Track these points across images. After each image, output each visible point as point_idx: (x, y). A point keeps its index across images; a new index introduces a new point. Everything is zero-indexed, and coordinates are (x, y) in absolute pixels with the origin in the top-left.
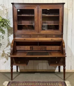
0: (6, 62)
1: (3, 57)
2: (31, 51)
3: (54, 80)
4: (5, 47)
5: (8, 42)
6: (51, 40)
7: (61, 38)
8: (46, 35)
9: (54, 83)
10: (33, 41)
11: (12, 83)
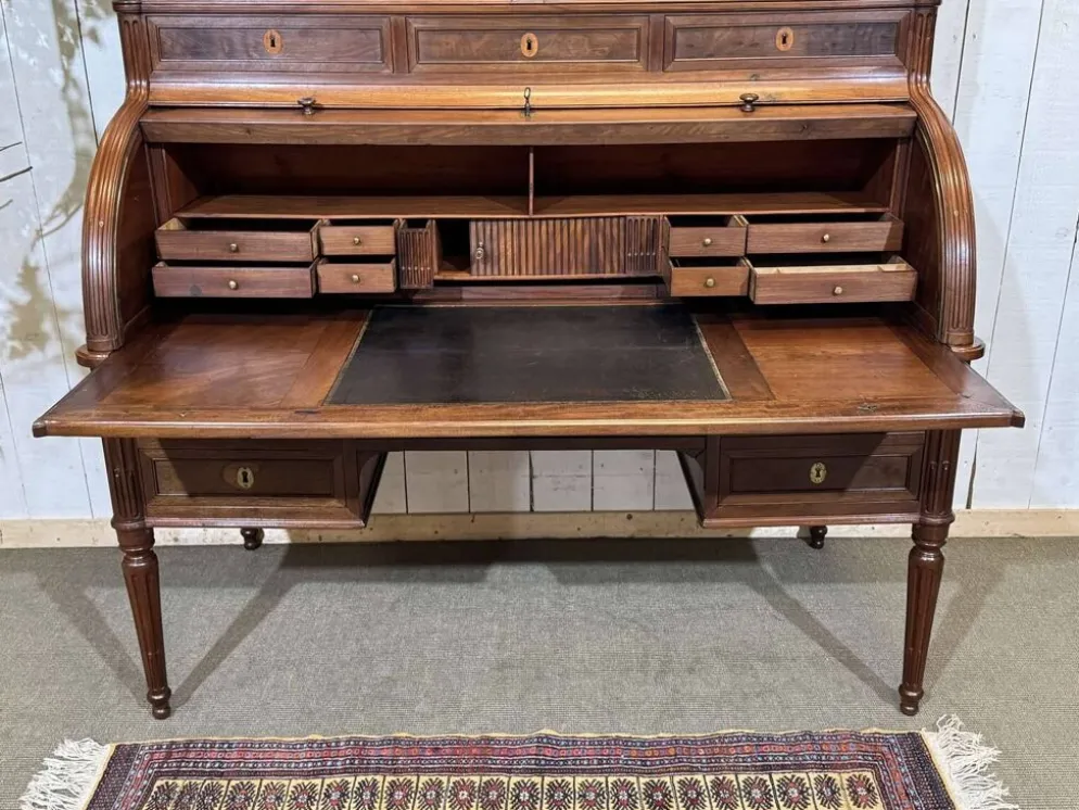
1: (35, 356)
3: (758, 702)
4: (47, 211)
5: (74, 132)
6: (736, 111)
7: (901, 70)
8: (652, 16)
9: (766, 777)
10: (443, 131)
11: (159, 783)
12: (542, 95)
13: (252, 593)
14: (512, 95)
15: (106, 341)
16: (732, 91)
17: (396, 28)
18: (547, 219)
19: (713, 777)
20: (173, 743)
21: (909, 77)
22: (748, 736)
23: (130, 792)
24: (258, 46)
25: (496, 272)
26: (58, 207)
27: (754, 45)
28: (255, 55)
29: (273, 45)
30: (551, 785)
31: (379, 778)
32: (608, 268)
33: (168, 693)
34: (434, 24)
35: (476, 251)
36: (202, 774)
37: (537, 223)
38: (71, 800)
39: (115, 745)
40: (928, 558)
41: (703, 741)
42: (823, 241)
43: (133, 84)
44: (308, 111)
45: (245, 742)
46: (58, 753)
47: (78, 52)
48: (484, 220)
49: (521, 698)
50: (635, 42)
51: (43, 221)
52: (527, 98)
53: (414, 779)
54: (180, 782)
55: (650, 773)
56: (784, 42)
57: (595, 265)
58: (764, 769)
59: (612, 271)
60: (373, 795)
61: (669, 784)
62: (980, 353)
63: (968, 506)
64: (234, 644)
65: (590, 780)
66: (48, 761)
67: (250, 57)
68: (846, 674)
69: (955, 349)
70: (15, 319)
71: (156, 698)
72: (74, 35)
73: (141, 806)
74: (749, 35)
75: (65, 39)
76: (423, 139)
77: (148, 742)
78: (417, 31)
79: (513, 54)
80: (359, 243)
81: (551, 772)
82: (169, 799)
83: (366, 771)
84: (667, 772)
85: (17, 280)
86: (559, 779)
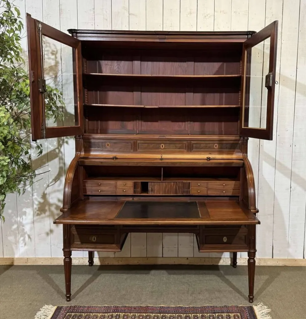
0: (51, 231)
1: (43, 215)
2: (136, 199)
3: (215, 300)
4: (51, 181)
5: (60, 163)
6: (206, 160)
7: (241, 153)
8: (188, 141)
9: (214, 315)
10: (143, 163)
11: (68, 314)
12: (165, 156)
13: (91, 276)
14: (159, 156)
15: (67, 206)
16: (205, 156)
17: (134, 143)
18: (166, 182)
19: (201, 314)
20: (71, 306)
21: (243, 154)
22: (211, 306)
23: (61, 316)
24: (105, 146)
25: (154, 193)
26: (53, 180)
27: (209, 147)
28: (104, 147)
29: (108, 145)
30: (162, 316)
31: (121, 314)
32: (179, 193)
33: (70, 295)
34: (142, 142)
35: (150, 189)
36: (78, 312)
37: (163, 183)
38: (47, 317)
39: (57, 306)
40: (252, 261)
41: (200, 308)
42: (224, 186)
43: (77, 153)
44: (115, 159)
45: (89, 306)
46: (43, 307)
47: (63, 146)
48: (152, 182)
49: (156, 299)
50: (185, 146)
51: (49, 183)
52: (161, 157)
53: (129, 314)
54: (73, 314)
55: (186, 314)
56: (216, 147)
57: (176, 192)
58: (214, 313)
59: (180, 194)
60: (119, 317)
61: (191, 316)
62: (258, 212)
63: (273, 257)
64: (86, 287)
65: (172, 315)
66: (41, 309)
67: (103, 148)
68: (237, 294)
69: (252, 211)
70: (39, 206)
71: (68, 295)
72: (62, 142)
73: (64, 318)
74: (209, 145)
75: (60, 143)
76: (139, 165)
77: (65, 306)
78: (139, 143)
79: (159, 148)
80: (125, 185)
81: (162, 313)
82: (70, 317)
83: (118, 312)
84: (191, 313)
85: (41, 196)
86: (164, 315)
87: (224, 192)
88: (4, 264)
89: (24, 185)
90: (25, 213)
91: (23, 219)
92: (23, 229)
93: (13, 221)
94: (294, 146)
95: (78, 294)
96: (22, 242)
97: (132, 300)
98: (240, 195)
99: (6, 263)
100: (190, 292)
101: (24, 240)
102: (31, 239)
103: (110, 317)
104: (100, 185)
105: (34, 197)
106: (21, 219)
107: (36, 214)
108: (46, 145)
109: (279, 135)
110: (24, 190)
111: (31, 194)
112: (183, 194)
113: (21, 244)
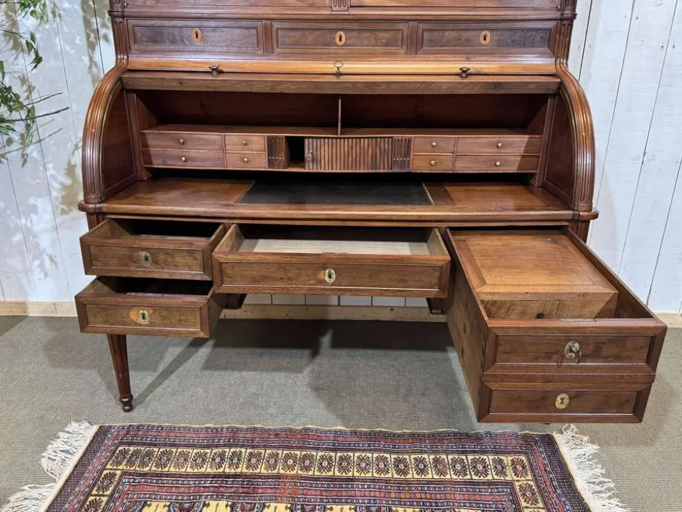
6: (458, 77)
7: (551, 57)
8: (410, 23)
9: (464, 457)
10: (290, 85)
11: (120, 448)
12: (347, 67)
14: (330, 67)
15: (94, 196)
16: (454, 66)
17: (265, 27)
18: (348, 138)
19: (433, 456)
20: (131, 426)
21: (556, 61)
22: (454, 433)
23: (103, 453)
24: (188, 38)
25: (319, 168)
27: (468, 40)
28: (187, 42)
29: (197, 37)
30: (341, 457)
31: (243, 450)
32: (382, 167)
33: (131, 397)
34: (287, 25)
35: (308, 154)
36: (145, 444)
37: (342, 140)
38: (70, 456)
39: (99, 426)
41: (429, 435)
42: (498, 147)
43: (119, 57)
44: (215, 73)
45: (170, 427)
46: (67, 429)
47: (97, 47)
48: (313, 138)
50: (400, 37)
51: (78, 140)
52: (338, 68)
53: (263, 451)
54: (132, 448)
55: (398, 453)
56: (485, 39)
57: (375, 165)
58: (463, 452)
59: (384, 169)
60: (239, 460)
61: (408, 460)
62: (596, 216)
65: (363, 455)
66: (61, 434)
67: (184, 43)
69: (581, 213)
70: (64, 193)
71: (124, 400)
73: (109, 461)
74: (465, 35)
75: (91, 40)
76: (278, 89)
77: (118, 425)
78: (277, 29)
79: (331, 43)
80: (246, 144)
81: (341, 450)
82: (125, 458)
83: (236, 446)
84: (407, 453)
85: (64, 171)
86: (345, 454)
87: (498, 163)
88: (7, 315)
89: (21, 144)
90: (34, 209)
91: (31, 221)
92: (37, 244)
93: (12, 225)
94: (670, 46)
95: (151, 392)
96: (38, 270)
97: (272, 410)
98: (538, 171)
99: (11, 312)
100: (403, 390)
101: (42, 266)
102: (56, 264)
103: (217, 461)
104: (183, 143)
105: (48, 173)
106: (29, 220)
107: (59, 211)
108: (57, 46)
109: (637, 18)
110: (23, 156)
111: (42, 165)
112: (391, 169)
113: (37, 274)
